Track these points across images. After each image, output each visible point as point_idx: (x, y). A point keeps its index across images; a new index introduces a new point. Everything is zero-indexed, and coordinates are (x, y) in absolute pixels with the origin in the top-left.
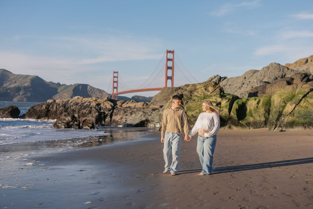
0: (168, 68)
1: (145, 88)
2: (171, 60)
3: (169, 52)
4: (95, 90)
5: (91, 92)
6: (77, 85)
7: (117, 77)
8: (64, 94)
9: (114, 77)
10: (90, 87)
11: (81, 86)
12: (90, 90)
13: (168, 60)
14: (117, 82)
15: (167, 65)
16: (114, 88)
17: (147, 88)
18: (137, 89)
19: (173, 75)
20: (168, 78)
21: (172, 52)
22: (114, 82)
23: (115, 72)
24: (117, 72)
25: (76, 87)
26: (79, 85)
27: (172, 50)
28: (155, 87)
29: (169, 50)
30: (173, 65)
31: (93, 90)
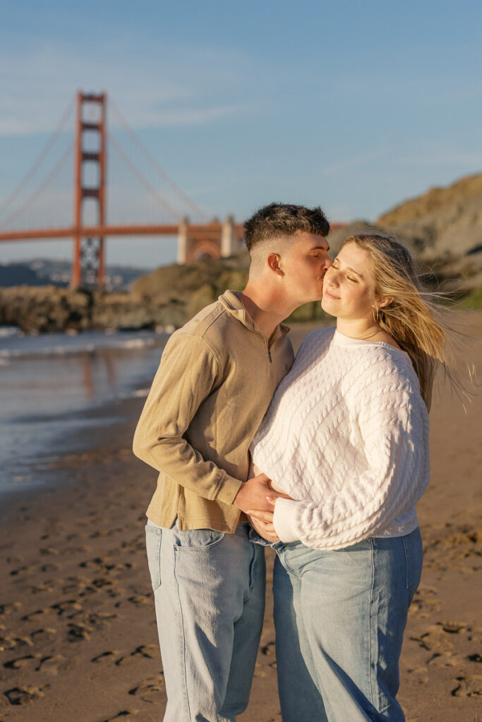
0: (85, 157)
3: (86, 98)
13: (85, 127)
15: (80, 145)
19: (103, 182)
20: (85, 193)
21: (100, 99)
27: (97, 92)
29: (87, 91)
30: (103, 145)
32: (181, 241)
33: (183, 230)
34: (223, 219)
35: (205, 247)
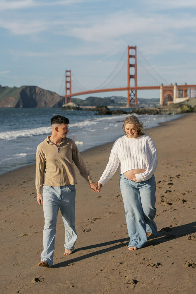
0: (131, 66)
1: (104, 88)
2: (134, 57)
3: (130, 48)
4: (45, 92)
5: (40, 94)
6: (24, 87)
7: (70, 76)
8: (11, 98)
9: (67, 76)
10: (39, 90)
11: (29, 89)
12: (39, 92)
13: (130, 56)
14: (70, 82)
15: (129, 62)
16: (67, 89)
17: (107, 88)
18: (95, 90)
19: (136, 73)
20: (131, 77)
21: (135, 48)
22: (67, 82)
23: (67, 71)
24: (70, 71)
25: (23, 90)
26: (27, 87)
27: (134, 46)
28: (116, 87)
29: (130, 46)
30: (136, 62)
31: (42, 92)
32: (161, 91)
33: (161, 87)
34: (174, 84)
35: (168, 93)
